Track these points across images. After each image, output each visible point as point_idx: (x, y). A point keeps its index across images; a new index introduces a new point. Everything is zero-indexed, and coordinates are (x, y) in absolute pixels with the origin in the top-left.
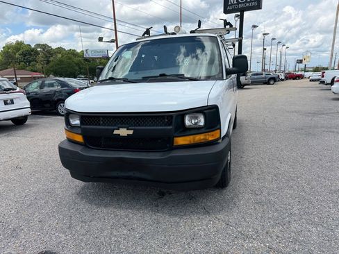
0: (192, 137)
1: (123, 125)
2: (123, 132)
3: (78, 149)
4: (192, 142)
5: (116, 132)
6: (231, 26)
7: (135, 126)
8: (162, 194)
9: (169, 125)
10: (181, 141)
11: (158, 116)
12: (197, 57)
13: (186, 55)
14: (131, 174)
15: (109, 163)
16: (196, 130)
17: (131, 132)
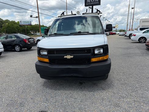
0: (99, 58)
1: (68, 54)
2: (69, 57)
3: (47, 65)
4: (99, 60)
5: (65, 57)
6: (100, 12)
7: (74, 54)
8: (81, 83)
9: (89, 53)
10: (94, 60)
11: (83, 50)
12: (83, 25)
13: (78, 24)
14: (72, 75)
15: (63, 71)
16: (99, 55)
17: (72, 57)
